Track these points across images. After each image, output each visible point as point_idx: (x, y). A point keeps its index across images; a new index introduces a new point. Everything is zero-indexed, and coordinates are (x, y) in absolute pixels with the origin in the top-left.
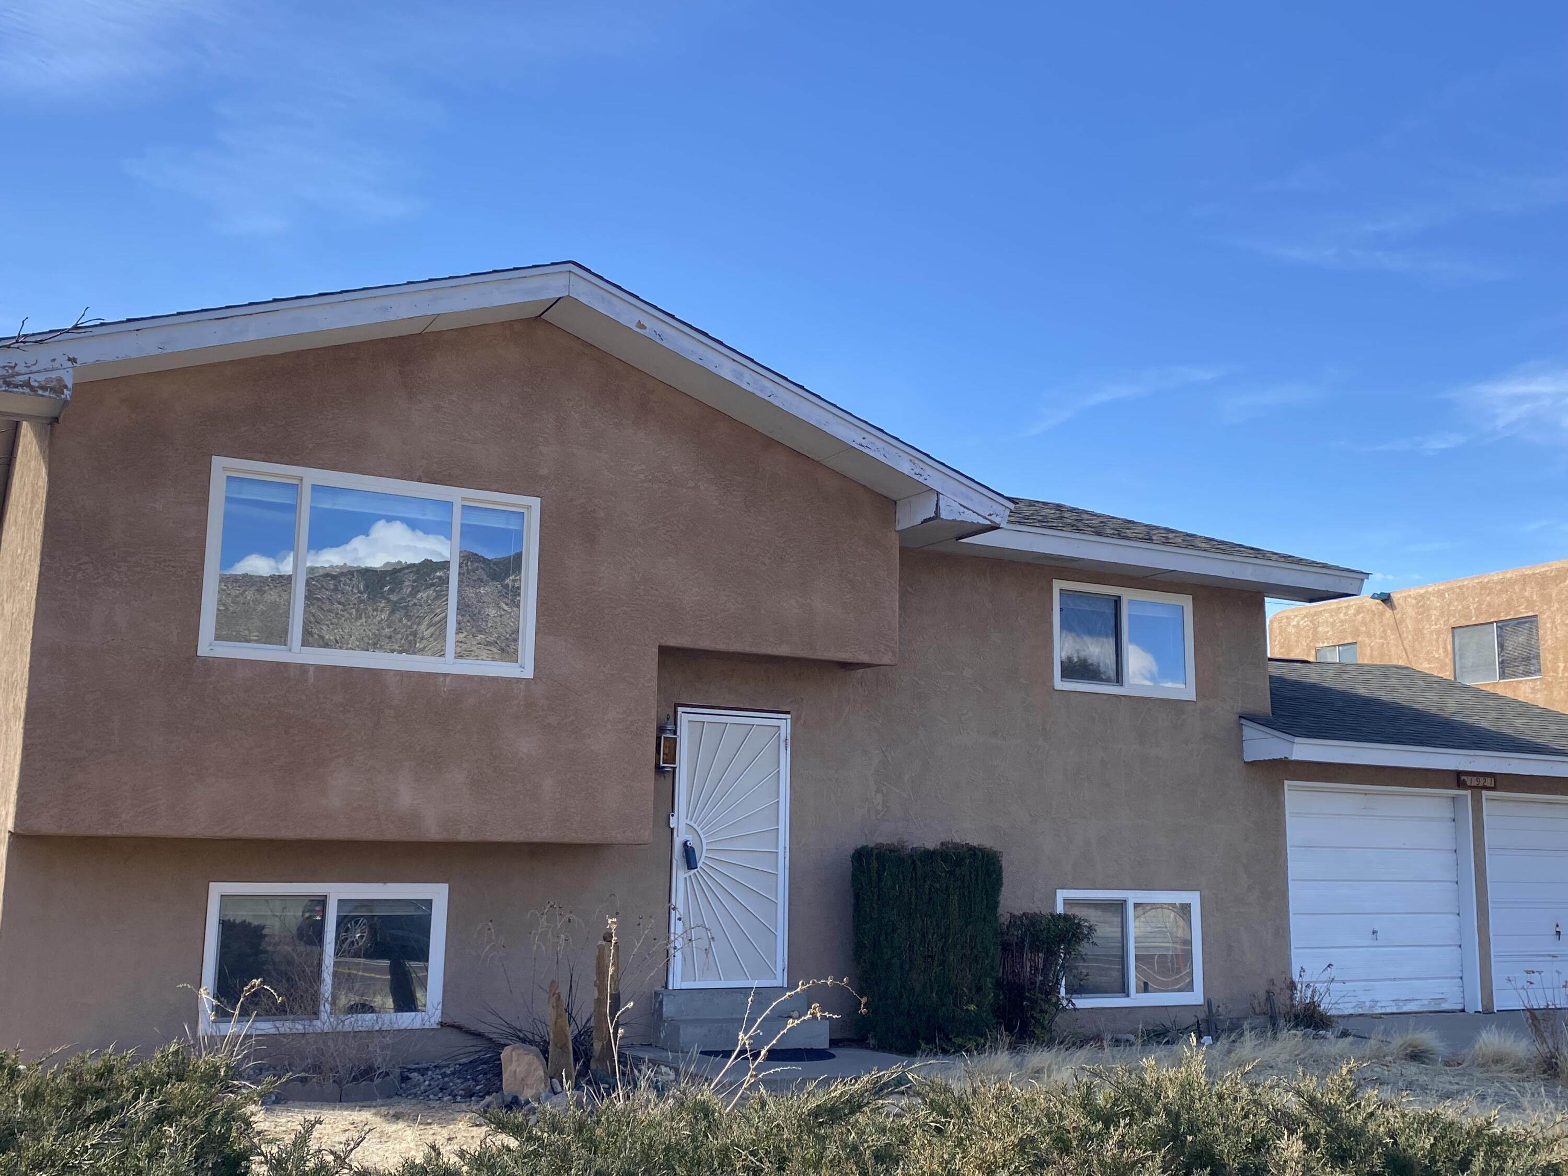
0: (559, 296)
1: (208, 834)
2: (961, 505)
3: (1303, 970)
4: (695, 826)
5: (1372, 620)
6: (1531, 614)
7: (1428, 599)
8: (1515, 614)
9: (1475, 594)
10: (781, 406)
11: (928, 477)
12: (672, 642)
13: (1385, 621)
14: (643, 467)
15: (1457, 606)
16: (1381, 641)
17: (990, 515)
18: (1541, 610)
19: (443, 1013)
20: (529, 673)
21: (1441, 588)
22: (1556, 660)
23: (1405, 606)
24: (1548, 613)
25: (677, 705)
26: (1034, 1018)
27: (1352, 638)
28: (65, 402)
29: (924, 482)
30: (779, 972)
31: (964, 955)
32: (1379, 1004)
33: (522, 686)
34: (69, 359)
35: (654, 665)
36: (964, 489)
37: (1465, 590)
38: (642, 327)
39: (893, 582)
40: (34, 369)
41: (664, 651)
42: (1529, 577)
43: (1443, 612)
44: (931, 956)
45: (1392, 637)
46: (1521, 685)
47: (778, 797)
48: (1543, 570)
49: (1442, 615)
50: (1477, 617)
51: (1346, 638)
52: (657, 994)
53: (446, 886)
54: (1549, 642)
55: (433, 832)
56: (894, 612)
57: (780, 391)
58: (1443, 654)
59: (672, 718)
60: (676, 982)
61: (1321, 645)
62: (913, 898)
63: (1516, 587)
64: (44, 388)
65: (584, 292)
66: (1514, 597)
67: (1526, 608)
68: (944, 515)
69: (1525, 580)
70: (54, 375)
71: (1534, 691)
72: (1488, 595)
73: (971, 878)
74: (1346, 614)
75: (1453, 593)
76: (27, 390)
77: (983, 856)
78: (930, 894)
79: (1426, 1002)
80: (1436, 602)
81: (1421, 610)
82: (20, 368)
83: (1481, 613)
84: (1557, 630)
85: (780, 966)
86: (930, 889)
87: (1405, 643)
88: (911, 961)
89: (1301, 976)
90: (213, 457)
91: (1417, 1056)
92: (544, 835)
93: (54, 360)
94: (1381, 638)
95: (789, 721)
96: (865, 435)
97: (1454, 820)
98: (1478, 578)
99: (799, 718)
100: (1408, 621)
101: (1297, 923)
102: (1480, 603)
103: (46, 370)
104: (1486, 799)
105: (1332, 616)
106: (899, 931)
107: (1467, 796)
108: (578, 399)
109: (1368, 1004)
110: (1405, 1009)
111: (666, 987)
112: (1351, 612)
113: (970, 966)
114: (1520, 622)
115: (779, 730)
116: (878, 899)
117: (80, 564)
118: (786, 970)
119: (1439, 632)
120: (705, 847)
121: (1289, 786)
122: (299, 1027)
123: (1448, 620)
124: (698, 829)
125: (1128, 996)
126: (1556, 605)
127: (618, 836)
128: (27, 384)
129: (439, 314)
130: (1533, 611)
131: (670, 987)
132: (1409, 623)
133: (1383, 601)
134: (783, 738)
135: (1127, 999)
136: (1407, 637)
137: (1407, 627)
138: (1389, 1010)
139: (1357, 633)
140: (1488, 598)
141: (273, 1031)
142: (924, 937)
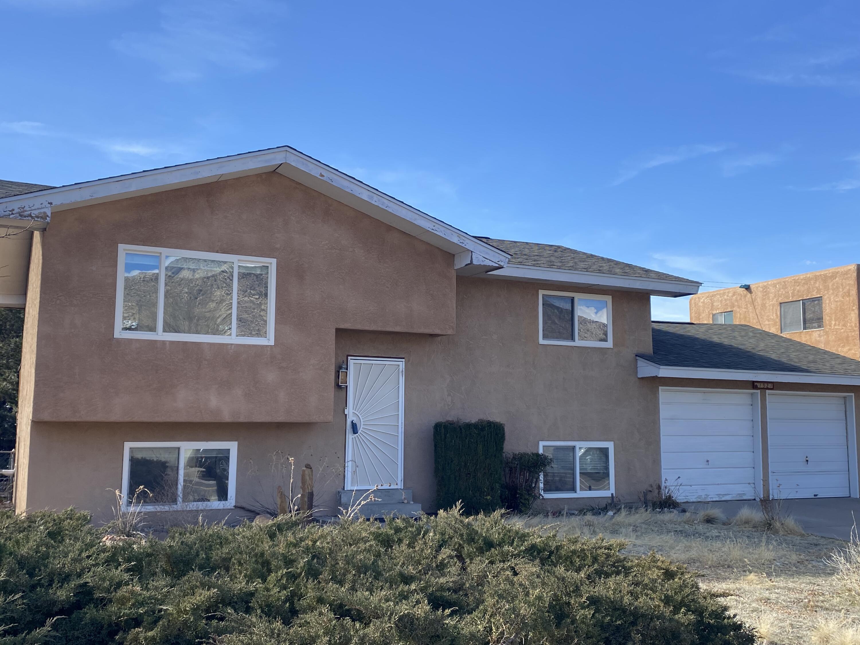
0: (281, 163)
1: (121, 420)
2: (484, 257)
3: (666, 480)
4: (357, 413)
5: (741, 299)
6: (819, 296)
7: (769, 288)
8: (811, 296)
9: (792, 285)
10: (392, 212)
11: (466, 244)
12: (342, 326)
13: (747, 300)
14: (327, 242)
15: (783, 292)
16: (745, 310)
17: (498, 261)
18: (824, 294)
19: (236, 502)
20: (272, 343)
21: (775, 282)
22: (831, 320)
23: (757, 292)
24: (827, 295)
25: (348, 356)
26: (522, 503)
27: (731, 308)
28: (48, 223)
29: (465, 247)
30: (399, 482)
31: (485, 473)
32: (710, 497)
33: (269, 349)
34: (49, 203)
35: (334, 337)
36: (485, 249)
37: (786, 283)
38: (322, 176)
39: (453, 295)
40: (33, 208)
41: (339, 331)
42: (818, 276)
43: (776, 295)
44: (469, 474)
45: (751, 309)
46: (813, 333)
47: (398, 399)
48: (825, 272)
49: (775, 296)
50: (793, 297)
51: (727, 308)
52: (339, 492)
53: (236, 443)
54: (828, 311)
55: (227, 418)
56: (453, 309)
57: (391, 205)
58: (775, 317)
59: (345, 362)
60: (348, 486)
61: (715, 312)
62: (461, 446)
63: (812, 282)
64: (38, 217)
65: (293, 161)
66: (811, 287)
67: (816, 293)
68: (475, 262)
69: (816, 278)
70: (42, 211)
71: (820, 336)
72: (798, 286)
73: (488, 436)
74: (728, 296)
75: (781, 285)
76: (30, 218)
77: (494, 426)
78: (469, 444)
79: (733, 495)
80: (772, 290)
81: (765, 293)
82: (27, 208)
83: (794, 296)
84: (832, 304)
85: (400, 479)
86: (469, 442)
87: (757, 311)
88: (459, 476)
89: (665, 483)
90: (119, 244)
91: (709, 521)
92: (281, 418)
93: (42, 204)
94: (745, 308)
95: (404, 362)
96: (435, 224)
97: (752, 405)
98: (794, 277)
99: (409, 361)
100: (758, 299)
101: (664, 457)
102: (794, 290)
103: (38, 209)
104: (768, 394)
105: (721, 297)
106: (454, 462)
107: (758, 393)
108: (294, 210)
109: (703, 497)
110: (723, 499)
111: (344, 489)
112: (730, 295)
113: (488, 478)
114: (813, 300)
115: (399, 367)
116: (445, 447)
117: (58, 297)
118: (403, 481)
119: (773, 305)
120: (362, 423)
121: (661, 389)
122: (167, 508)
123: (778, 299)
124: (359, 415)
125: (576, 492)
126: (831, 291)
127: (316, 418)
128: (30, 215)
129: (223, 174)
130: (820, 294)
131: (346, 489)
132: (759, 301)
133: (746, 289)
134: (401, 370)
135: (575, 494)
136: (758, 308)
137: (758, 303)
138: (714, 500)
139: (733, 306)
140: (798, 288)
141: (153, 510)
142: (466, 465)
